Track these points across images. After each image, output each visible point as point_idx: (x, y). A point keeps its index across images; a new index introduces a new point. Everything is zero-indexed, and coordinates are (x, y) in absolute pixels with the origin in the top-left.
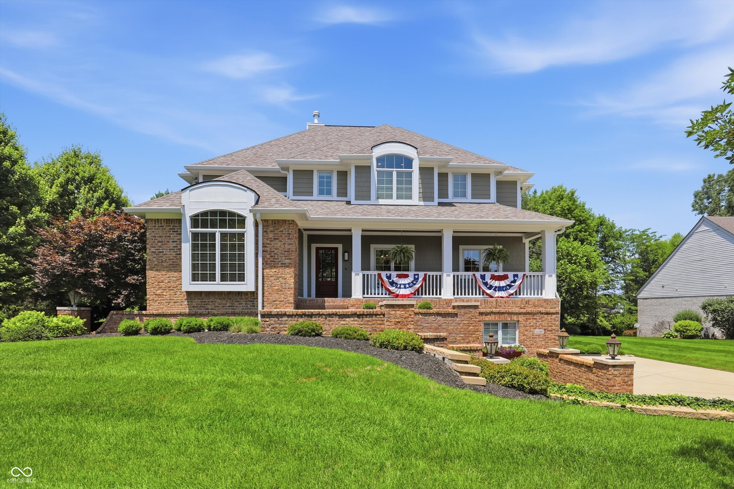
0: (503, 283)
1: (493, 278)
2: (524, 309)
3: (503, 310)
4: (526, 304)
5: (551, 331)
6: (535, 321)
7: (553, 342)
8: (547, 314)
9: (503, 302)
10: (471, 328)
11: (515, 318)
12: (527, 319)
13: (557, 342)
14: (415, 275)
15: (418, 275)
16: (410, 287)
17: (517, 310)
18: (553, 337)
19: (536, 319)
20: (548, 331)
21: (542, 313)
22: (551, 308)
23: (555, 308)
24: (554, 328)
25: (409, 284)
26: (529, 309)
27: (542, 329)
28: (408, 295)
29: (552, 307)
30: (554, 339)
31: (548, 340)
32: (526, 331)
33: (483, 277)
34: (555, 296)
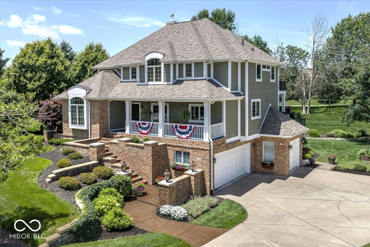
0: (184, 130)
1: (181, 127)
2: (192, 146)
3: (182, 145)
4: (193, 143)
5: (205, 160)
6: (197, 153)
7: (206, 166)
8: (203, 150)
9: (182, 141)
10: (149, 155)
11: (188, 150)
12: (193, 151)
13: (208, 166)
14: (149, 123)
16: (147, 129)
17: (188, 146)
18: (206, 163)
19: (197, 152)
20: (204, 159)
21: (200, 149)
22: (205, 147)
23: (207, 147)
24: (207, 158)
25: (146, 128)
26: (194, 146)
27: (201, 158)
28: (146, 133)
29: (205, 146)
30: (206, 164)
31: (204, 165)
32: (193, 158)
33: (176, 127)
34: (209, 140)
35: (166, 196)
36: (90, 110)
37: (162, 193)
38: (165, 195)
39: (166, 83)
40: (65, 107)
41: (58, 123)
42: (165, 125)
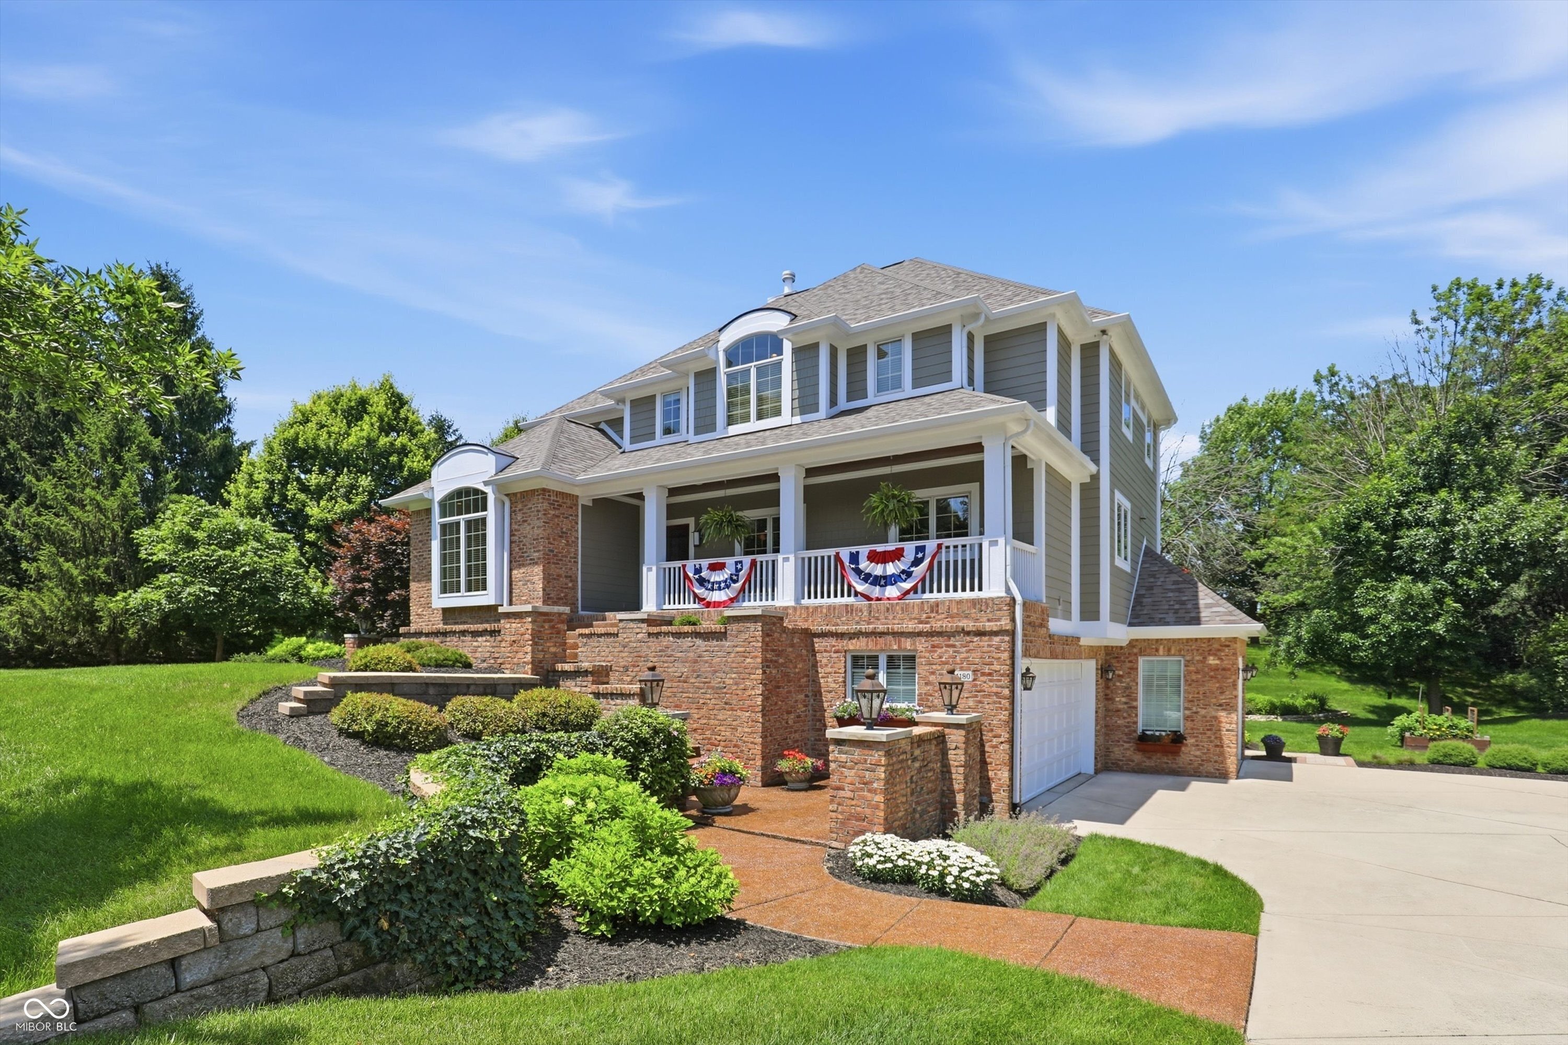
0: (891, 569)
1: (874, 557)
2: (927, 623)
3: (881, 628)
4: (932, 611)
5: (990, 674)
6: (951, 650)
7: (995, 703)
8: (980, 633)
9: (883, 609)
10: (748, 660)
11: (908, 644)
12: (933, 646)
13: (1003, 701)
14: (736, 563)
15: (741, 562)
16: (728, 587)
17: (911, 626)
18: (995, 689)
19: (953, 646)
20: (983, 674)
21: (968, 633)
22: (989, 620)
23: (999, 620)
24: (997, 667)
25: (725, 581)
26: (937, 625)
27: (969, 669)
28: (724, 602)
29: (990, 616)
30: (997, 694)
31: (984, 696)
32: (933, 673)
33: (854, 558)
34: (1008, 590)
35: (870, 791)
36: (511, 531)
37: (849, 780)
38: (862, 789)
39: (797, 419)
40: (420, 538)
41: (393, 595)
42: (803, 559)
